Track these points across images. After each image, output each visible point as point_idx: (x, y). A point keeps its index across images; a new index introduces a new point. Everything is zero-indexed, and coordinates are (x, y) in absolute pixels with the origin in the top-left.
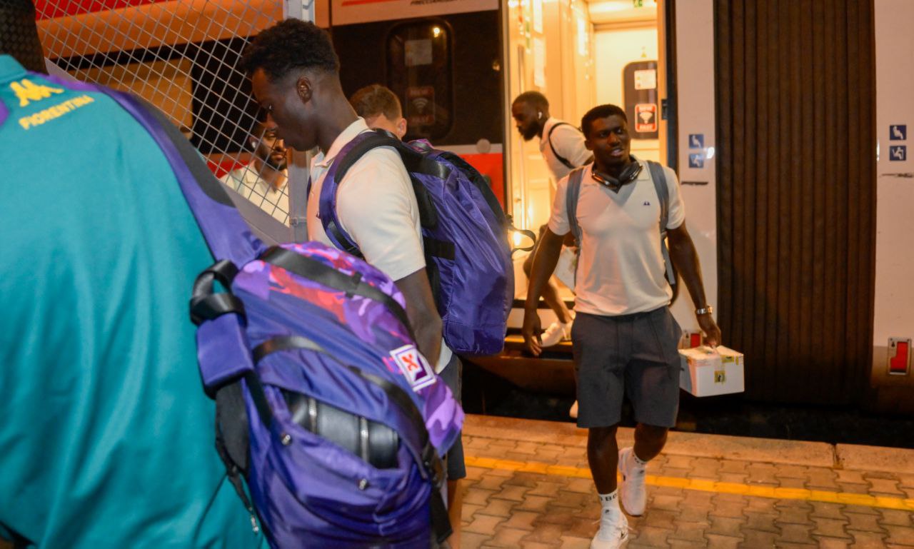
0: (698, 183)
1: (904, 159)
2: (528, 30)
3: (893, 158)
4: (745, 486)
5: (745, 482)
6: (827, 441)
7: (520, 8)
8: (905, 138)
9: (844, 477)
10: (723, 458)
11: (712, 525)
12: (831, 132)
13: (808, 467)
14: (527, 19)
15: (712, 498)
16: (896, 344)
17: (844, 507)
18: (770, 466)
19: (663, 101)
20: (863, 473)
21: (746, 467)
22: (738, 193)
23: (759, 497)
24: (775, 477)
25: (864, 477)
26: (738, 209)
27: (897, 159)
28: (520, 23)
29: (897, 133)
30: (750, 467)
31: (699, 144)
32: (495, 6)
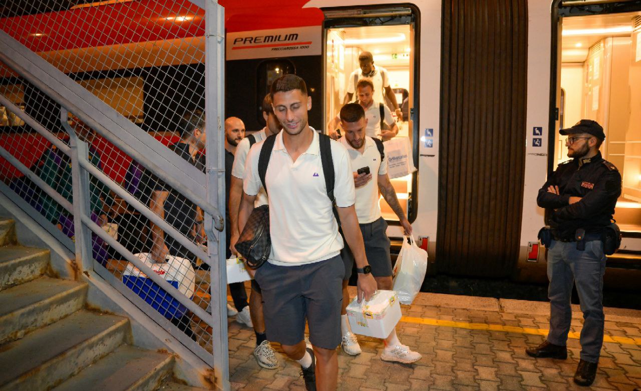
0: (429, 156)
1: (540, 146)
2: (336, 68)
3: (534, 145)
4: (453, 322)
5: (453, 320)
6: (495, 297)
7: (333, 56)
8: (541, 134)
9: (505, 317)
10: (440, 307)
11: (437, 344)
12: (502, 131)
13: (486, 312)
14: (336, 61)
15: (436, 329)
16: (532, 245)
17: (507, 333)
18: (466, 311)
19: (412, 110)
20: (515, 314)
21: (453, 311)
22: (451, 161)
23: (461, 328)
24: (469, 317)
25: (516, 317)
26: (451, 171)
27: (537, 146)
28: (332, 64)
29: (537, 132)
30: (455, 311)
31: (431, 134)
32: (319, 53)
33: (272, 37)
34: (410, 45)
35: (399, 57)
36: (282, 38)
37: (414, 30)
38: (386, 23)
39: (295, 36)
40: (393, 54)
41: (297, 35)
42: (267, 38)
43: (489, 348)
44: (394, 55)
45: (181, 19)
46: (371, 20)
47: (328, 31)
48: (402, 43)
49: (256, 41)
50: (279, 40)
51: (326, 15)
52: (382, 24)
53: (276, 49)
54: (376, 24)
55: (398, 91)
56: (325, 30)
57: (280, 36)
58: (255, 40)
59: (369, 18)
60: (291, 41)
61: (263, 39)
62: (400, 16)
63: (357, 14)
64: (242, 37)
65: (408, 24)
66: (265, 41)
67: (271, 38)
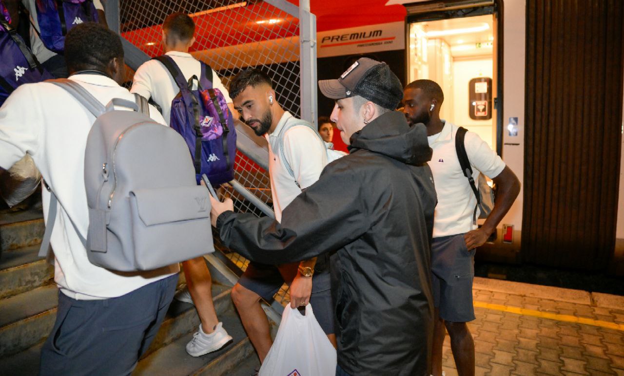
0: (513, 144)
2: (420, 61)
4: (538, 312)
5: (538, 310)
6: (586, 290)
7: (416, 49)
9: (598, 311)
10: (525, 296)
11: (520, 333)
13: (575, 304)
14: (419, 54)
15: (520, 318)
17: (599, 329)
18: (552, 302)
19: (495, 99)
20: (610, 310)
21: (538, 301)
22: (537, 150)
23: (547, 319)
24: (556, 308)
25: (610, 312)
26: (537, 159)
28: (415, 56)
30: (540, 301)
31: (515, 123)
32: (403, 48)
33: (358, 34)
34: (494, 33)
35: (484, 46)
36: (367, 34)
37: (497, 19)
38: (468, 15)
39: (379, 33)
40: (476, 44)
41: (381, 31)
42: (353, 36)
43: (578, 341)
44: (478, 45)
45: (273, 21)
46: (453, 12)
47: (411, 26)
48: (486, 32)
49: (343, 39)
50: (364, 37)
51: (409, 10)
52: (465, 15)
53: (361, 46)
54: (458, 16)
55: (483, 80)
56: (408, 25)
57: (365, 33)
58: (342, 37)
59: (451, 10)
60: (375, 38)
61: (349, 37)
62: (483, 7)
63: (440, 8)
64: (329, 36)
65: (491, 13)
66: (351, 38)
67: (356, 36)
